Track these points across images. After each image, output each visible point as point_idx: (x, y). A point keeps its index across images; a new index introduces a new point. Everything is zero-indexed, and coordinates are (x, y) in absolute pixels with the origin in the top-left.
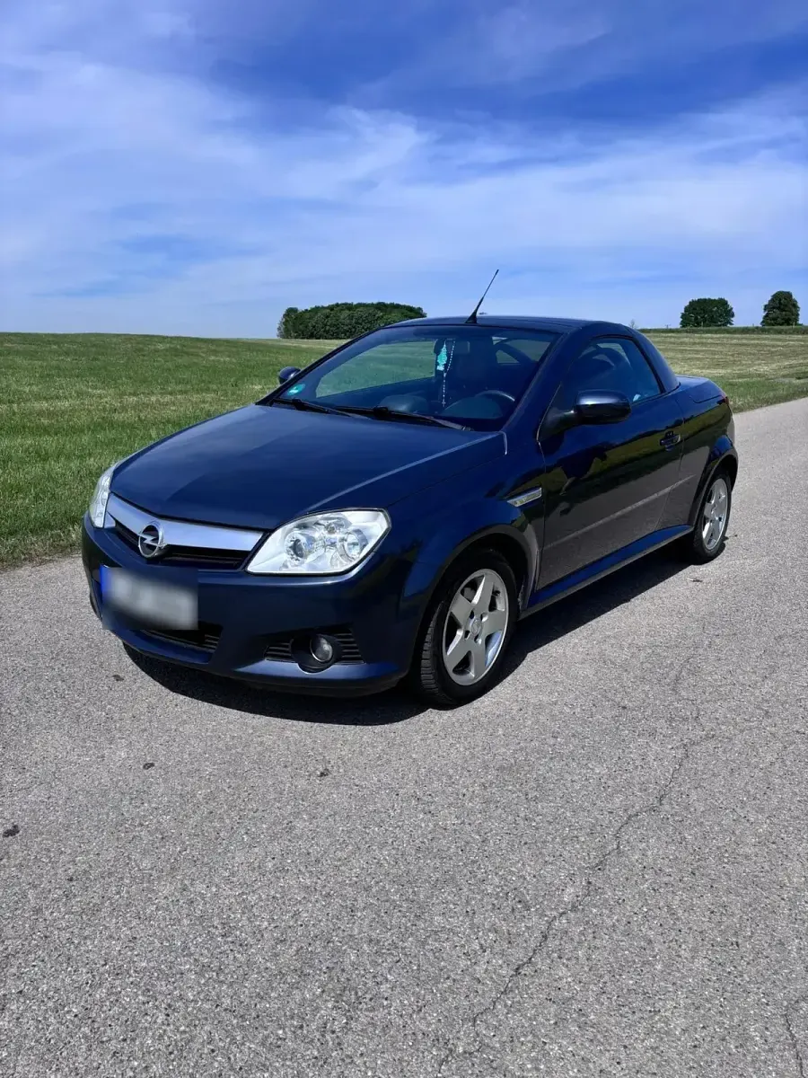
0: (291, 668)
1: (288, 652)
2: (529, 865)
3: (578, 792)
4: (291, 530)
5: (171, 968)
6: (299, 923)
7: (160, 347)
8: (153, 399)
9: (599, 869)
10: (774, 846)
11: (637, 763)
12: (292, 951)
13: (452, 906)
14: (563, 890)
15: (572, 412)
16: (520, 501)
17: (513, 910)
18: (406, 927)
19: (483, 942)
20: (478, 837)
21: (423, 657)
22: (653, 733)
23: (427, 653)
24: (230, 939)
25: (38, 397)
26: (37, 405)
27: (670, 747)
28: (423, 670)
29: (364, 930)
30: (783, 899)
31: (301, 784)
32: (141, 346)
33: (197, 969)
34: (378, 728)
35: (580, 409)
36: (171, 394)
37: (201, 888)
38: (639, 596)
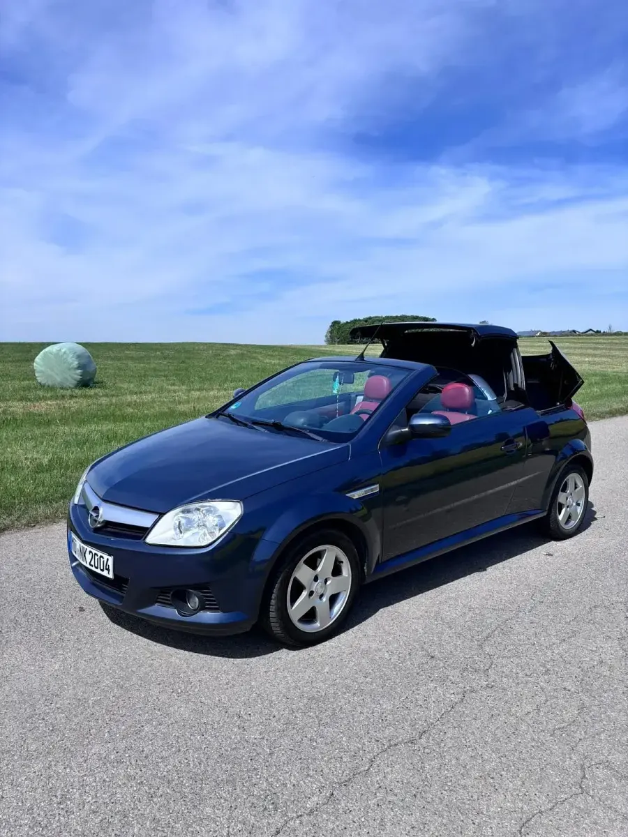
0: (171, 613)
1: (169, 600)
2: (295, 776)
3: (360, 722)
4: (177, 514)
5: (15, 821)
6: (112, 801)
7: (233, 352)
8: (211, 393)
9: (345, 785)
10: (491, 781)
11: (420, 703)
12: (98, 820)
13: (223, 801)
14: (309, 798)
15: (407, 429)
16: (357, 495)
17: (265, 809)
18: (183, 813)
19: (231, 830)
20: (268, 750)
21: (271, 610)
22: (443, 680)
23: (274, 607)
24: (62, 806)
25: (132, 393)
26: (129, 398)
27: (452, 692)
28: (272, 620)
29: (154, 811)
30: (474, 824)
31: (163, 697)
32: (219, 352)
33: (31, 825)
34: (238, 661)
35: (413, 427)
36: (225, 390)
37: (60, 769)
38: (493, 566)
